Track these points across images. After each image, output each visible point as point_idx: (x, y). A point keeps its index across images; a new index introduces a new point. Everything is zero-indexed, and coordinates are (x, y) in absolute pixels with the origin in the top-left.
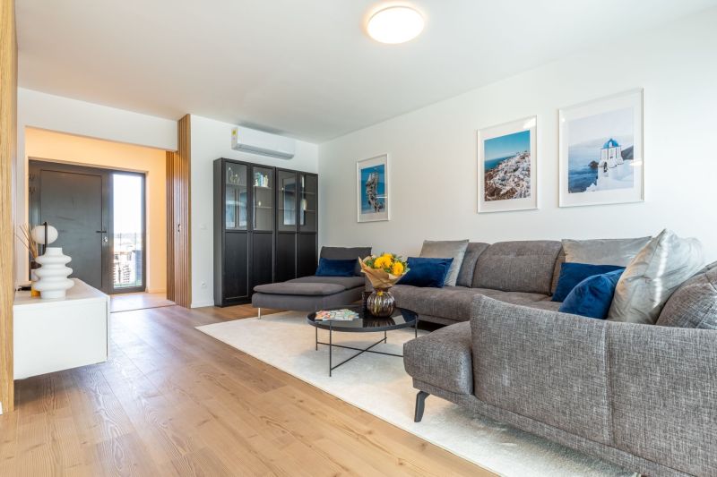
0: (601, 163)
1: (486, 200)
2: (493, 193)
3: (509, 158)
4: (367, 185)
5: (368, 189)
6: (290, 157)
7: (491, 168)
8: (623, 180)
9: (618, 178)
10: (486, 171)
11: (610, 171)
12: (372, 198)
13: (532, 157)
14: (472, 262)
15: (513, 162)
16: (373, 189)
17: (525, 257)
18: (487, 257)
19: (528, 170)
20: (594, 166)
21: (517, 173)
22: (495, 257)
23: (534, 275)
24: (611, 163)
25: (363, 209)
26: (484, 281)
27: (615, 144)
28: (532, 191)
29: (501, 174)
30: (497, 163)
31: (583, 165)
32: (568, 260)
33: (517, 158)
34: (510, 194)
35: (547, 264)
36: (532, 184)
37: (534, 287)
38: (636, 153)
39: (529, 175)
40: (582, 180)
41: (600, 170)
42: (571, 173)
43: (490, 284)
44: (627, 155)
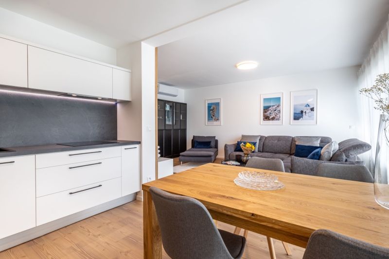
0: (304, 111)
1: (264, 120)
2: (266, 118)
3: (273, 106)
4: (211, 110)
5: (211, 112)
6: (175, 96)
7: (266, 109)
8: (311, 117)
9: (309, 117)
10: (264, 110)
11: (307, 114)
12: (213, 116)
13: (281, 107)
14: (262, 143)
15: (274, 107)
16: (213, 111)
17: (281, 142)
18: (267, 141)
19: (280, 111)
20: (302, 112)
21: (276, 112)
22: (271, 142)
23: (285, 148)
24: (307, 112)
25: (209, 120)
26: (267, 150)
27: (309, 106)
28: (281, 118)
29: (270, 111)
30: (269, 107)
31: (298, 111)
32: (297, 143)
33: (276, 106)
34: (273, 119)
35: (289, 144)
36: (281, 116)
37: (285, 152)
38: (315, 109)
39: (280, 113)
40: (298, 116)
41: (304, 114)
42: (295, 114)
43: (269, 151)
44: (312, 109)
